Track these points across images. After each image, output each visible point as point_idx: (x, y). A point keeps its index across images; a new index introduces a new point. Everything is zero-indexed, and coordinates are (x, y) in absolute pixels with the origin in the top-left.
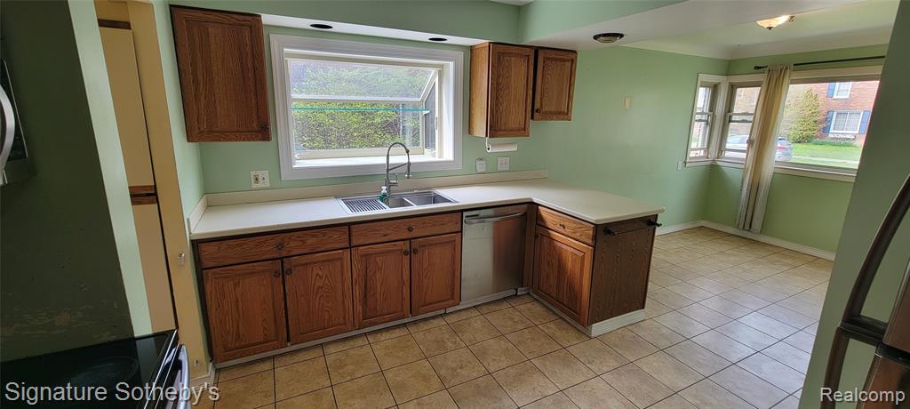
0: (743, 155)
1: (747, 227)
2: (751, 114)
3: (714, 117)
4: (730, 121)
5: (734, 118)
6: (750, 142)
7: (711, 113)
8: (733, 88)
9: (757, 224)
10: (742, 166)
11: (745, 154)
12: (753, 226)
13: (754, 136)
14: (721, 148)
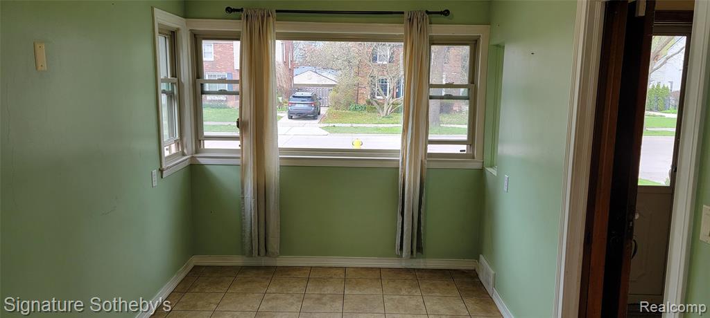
0: (235, 145)
1: (263, 251)
2: (235, 82)
3: (180, 85)
4: (203, 92)
5: (207, 87)
6: (241, 124)
7: (175, 80)
8: (197, 40)
9: (274, 244)
10: (238, 162)
11: (239, 143)
12: (270, 249)
13: (248, 116)
14: (199, 137)
